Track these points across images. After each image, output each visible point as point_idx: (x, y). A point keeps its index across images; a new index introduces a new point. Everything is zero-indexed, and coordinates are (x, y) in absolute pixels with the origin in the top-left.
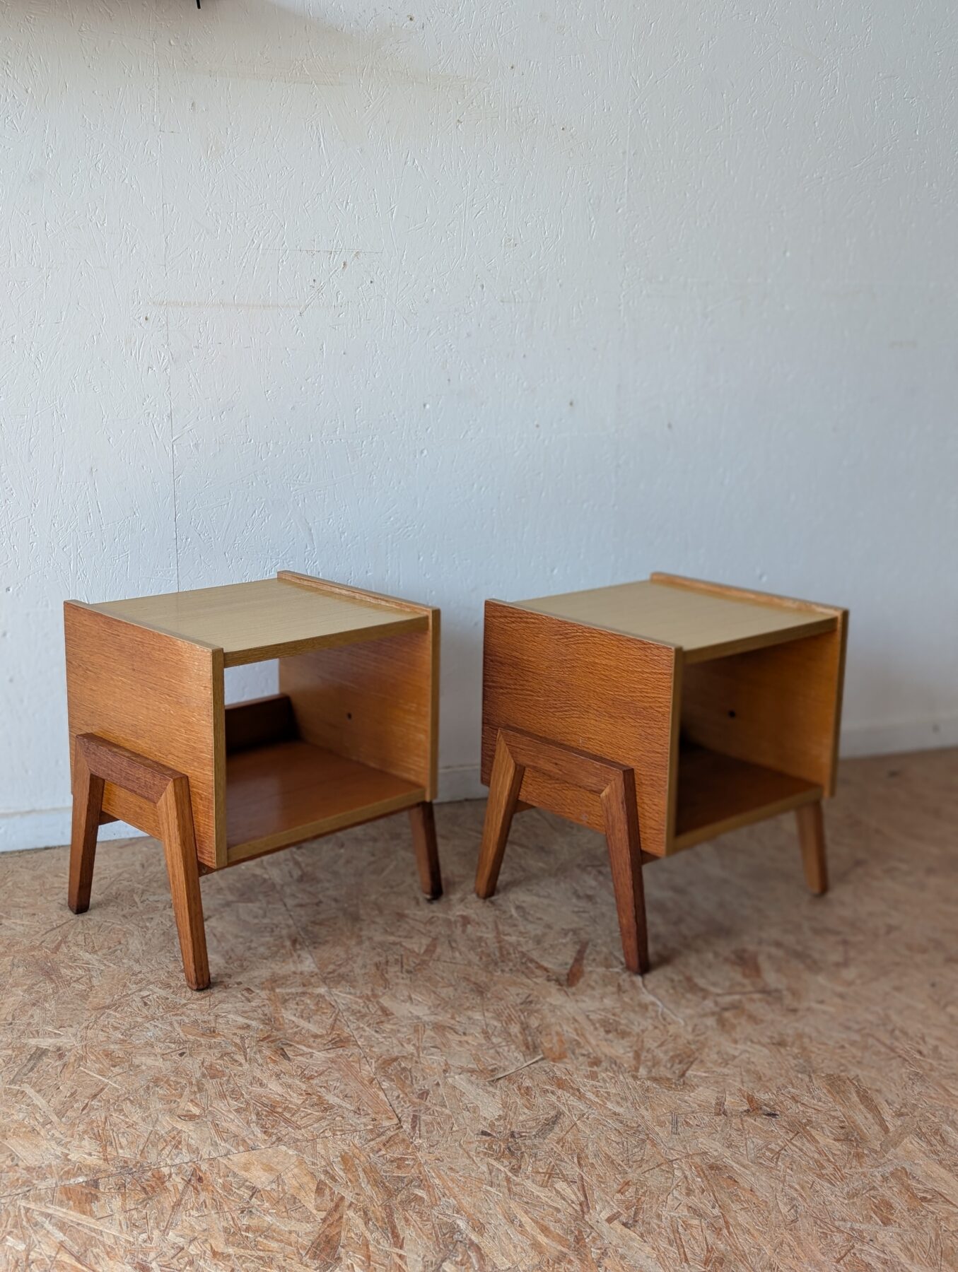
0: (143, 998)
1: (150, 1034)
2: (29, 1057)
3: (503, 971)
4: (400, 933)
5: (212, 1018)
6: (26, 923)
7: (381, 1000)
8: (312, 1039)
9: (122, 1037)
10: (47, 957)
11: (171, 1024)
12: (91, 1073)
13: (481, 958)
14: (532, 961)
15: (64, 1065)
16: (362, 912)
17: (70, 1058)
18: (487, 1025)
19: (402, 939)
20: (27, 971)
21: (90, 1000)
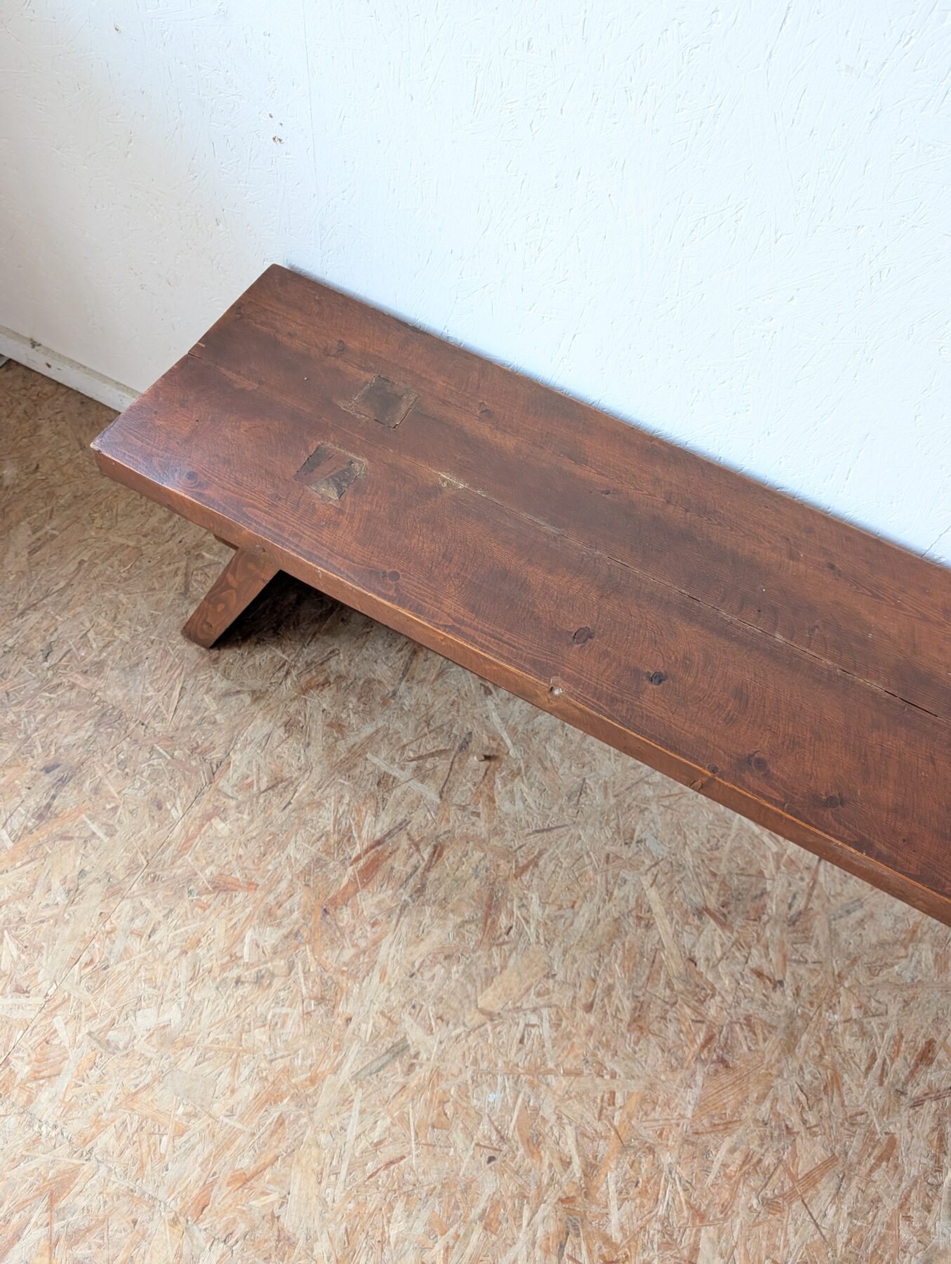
0: (528, 1026)
1: (491, 1098)
2: (391, 1045)
5: (553, 1118)
9: (470, 1082)
11: (517, 1098)
15: (403, 1087)
17: (414, 1080)
20: (478, 891)
21: (489, 990)
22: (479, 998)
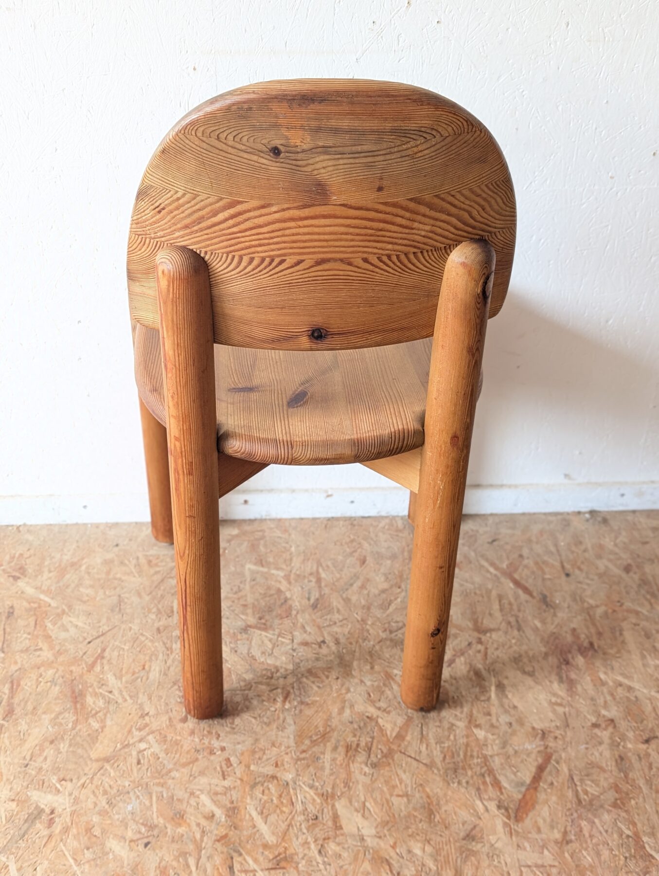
0: (140, 752)
1: (130, 808)
2: (26, 816)
3: (459, 783)
4: (382, 704)
5: (186, 796)
6: (80, 624)
7: (337, 805)
8: (261, 850)
9: (107, 806)
10: (81, 676)
11: (151, 797)
12: (66, 853)
13: (444, 758)
14: (491, 772)
15: (50, 836)
16: (355, 664)
17: (57, 828)
18: (423, 865)
19: (379, 713)
20: (61, 692)
21: (97, 745)
22: (91, 753)
